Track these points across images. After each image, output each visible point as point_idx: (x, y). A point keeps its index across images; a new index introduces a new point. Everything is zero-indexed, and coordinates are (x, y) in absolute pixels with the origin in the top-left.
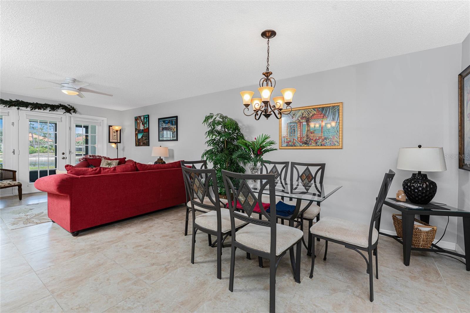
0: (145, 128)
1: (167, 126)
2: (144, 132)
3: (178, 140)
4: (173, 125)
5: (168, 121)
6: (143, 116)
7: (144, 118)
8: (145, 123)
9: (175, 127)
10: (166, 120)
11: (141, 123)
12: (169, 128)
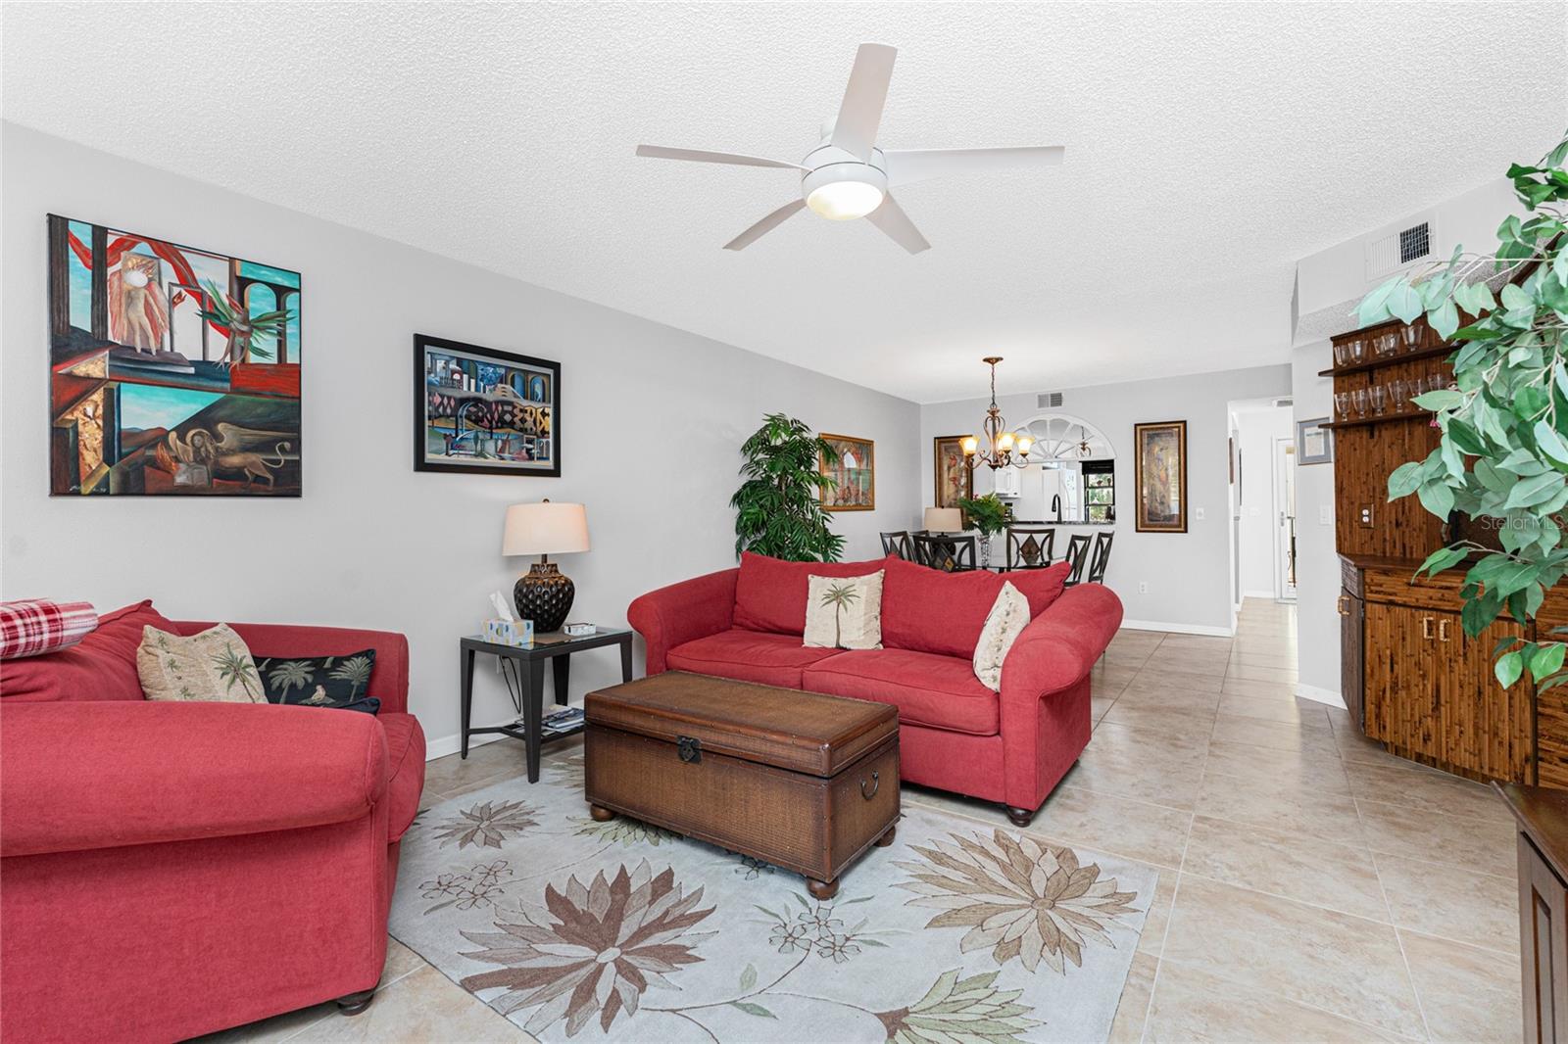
0: (253, 359)
1: (489, 396)
2: (235, 390)
3: (562, 472)
4: (532, 399)
5: (503, 371)
6: (232, 260)
7: (241, 284)
8: (245, 321)
9: (550, 410)
10: (489, 365)
11: (190, 306)
12: (508, 408)
